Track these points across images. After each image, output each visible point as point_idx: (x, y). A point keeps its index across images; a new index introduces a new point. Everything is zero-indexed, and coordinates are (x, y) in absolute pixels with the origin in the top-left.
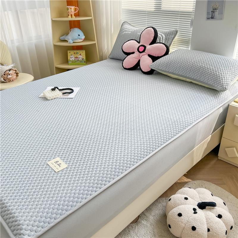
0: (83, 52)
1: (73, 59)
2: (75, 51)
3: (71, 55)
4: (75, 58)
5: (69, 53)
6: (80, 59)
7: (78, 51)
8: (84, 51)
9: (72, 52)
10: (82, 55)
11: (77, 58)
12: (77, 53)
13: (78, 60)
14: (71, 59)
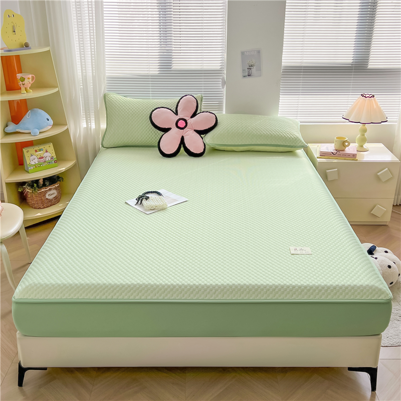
0: (50, 147)
1: (36, 161)
2: (37, 148)
3: (32, 155)
4: (40, 158)
5: (27, 152)
6: (48, 159)
7: (41, 147)
8: (51, 145)
9: (31, 150)
10: (49, 152)
11: (42, 158)
12: (40, 150)
13: (45, 162)
14: (33, 163)
